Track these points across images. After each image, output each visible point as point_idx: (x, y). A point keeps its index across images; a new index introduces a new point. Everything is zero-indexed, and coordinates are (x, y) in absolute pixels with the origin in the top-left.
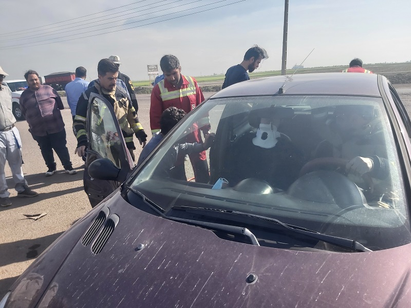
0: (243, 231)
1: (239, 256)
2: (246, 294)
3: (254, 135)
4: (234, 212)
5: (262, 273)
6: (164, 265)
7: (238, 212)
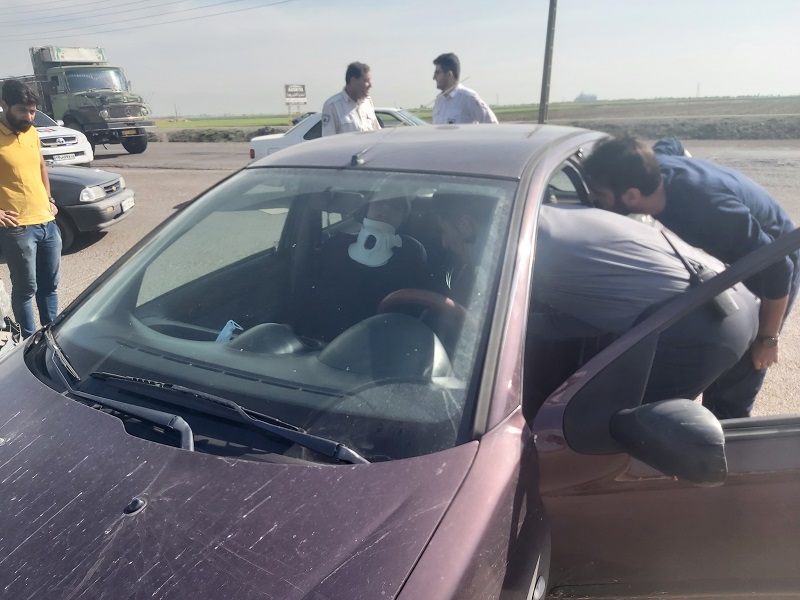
0: (172, 421)
1: (140, 466)
2: (110, 533)
3: (354, 239)
4: (175, 386)
5: (159, 497)
6: (14, 477)
7: (181, 388)
